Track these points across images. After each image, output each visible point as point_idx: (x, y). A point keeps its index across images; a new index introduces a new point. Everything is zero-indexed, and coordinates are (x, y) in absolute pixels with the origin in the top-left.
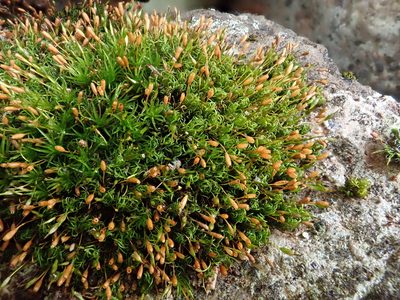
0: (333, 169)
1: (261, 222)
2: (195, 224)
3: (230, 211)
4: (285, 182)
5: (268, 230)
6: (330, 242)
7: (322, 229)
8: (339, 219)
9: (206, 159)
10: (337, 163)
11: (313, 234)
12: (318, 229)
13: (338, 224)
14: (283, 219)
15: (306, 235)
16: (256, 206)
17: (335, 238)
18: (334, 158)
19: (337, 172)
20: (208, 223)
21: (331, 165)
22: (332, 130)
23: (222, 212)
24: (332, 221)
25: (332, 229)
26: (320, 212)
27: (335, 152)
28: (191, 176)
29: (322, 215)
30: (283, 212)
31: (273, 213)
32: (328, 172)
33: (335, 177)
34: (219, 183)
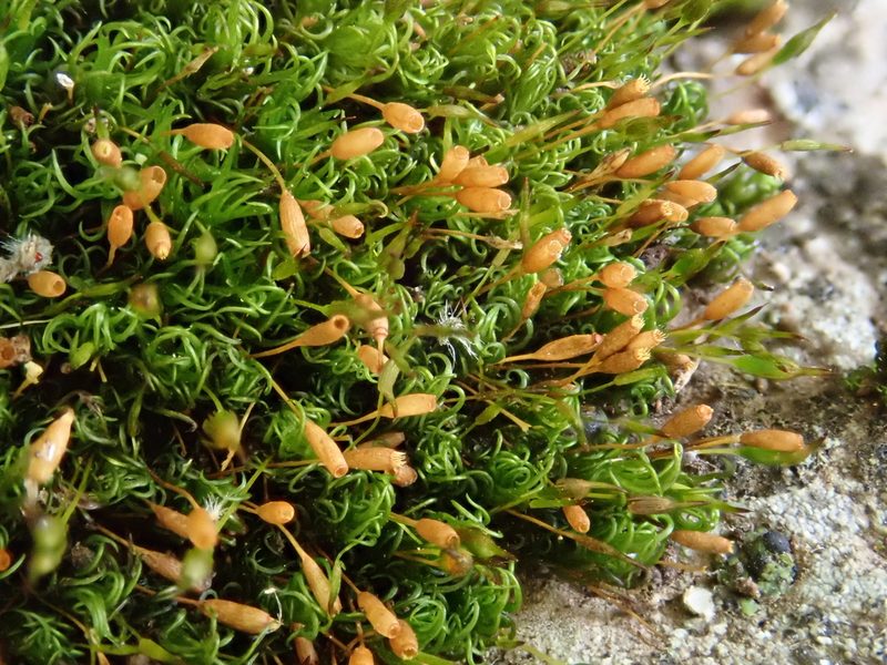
0: (817, 292)
1: (467, 537)
2: (123, 558)
3: (311, 491)
4: (589, 340)
5: (509, 576)
6: (817, 628)
7: (778, 568)
8: (854, 521)
9: (173, 222)
10: (837, 266)
11: (732, 596)
12: (755, 571)
13: (852, 541)
14: (581, 520)
15: (699, 599)
16: (445, 460)
17: (839, 609)
18: (821, 246)
19: (837, 305)
20: (180, 547)
21: (806, 274)
22: (811, 121)
23: (264, 492)
24: (824, 531)
25: (822, 567)
26: (766, 491)
27: (828, 220)
28: (99, 314)
29: (777, 503)
30: (582, 486)
31: (531, 495)
32: (797, 307)
33: (829, 328)
34: (249, 345)
